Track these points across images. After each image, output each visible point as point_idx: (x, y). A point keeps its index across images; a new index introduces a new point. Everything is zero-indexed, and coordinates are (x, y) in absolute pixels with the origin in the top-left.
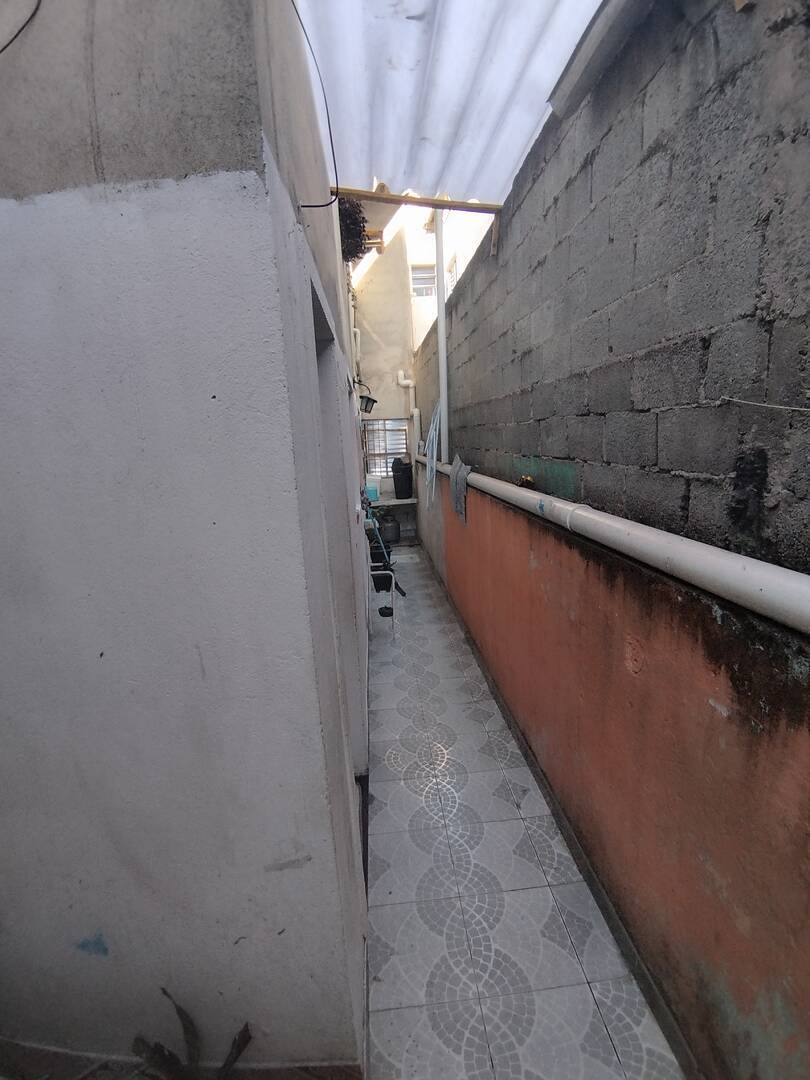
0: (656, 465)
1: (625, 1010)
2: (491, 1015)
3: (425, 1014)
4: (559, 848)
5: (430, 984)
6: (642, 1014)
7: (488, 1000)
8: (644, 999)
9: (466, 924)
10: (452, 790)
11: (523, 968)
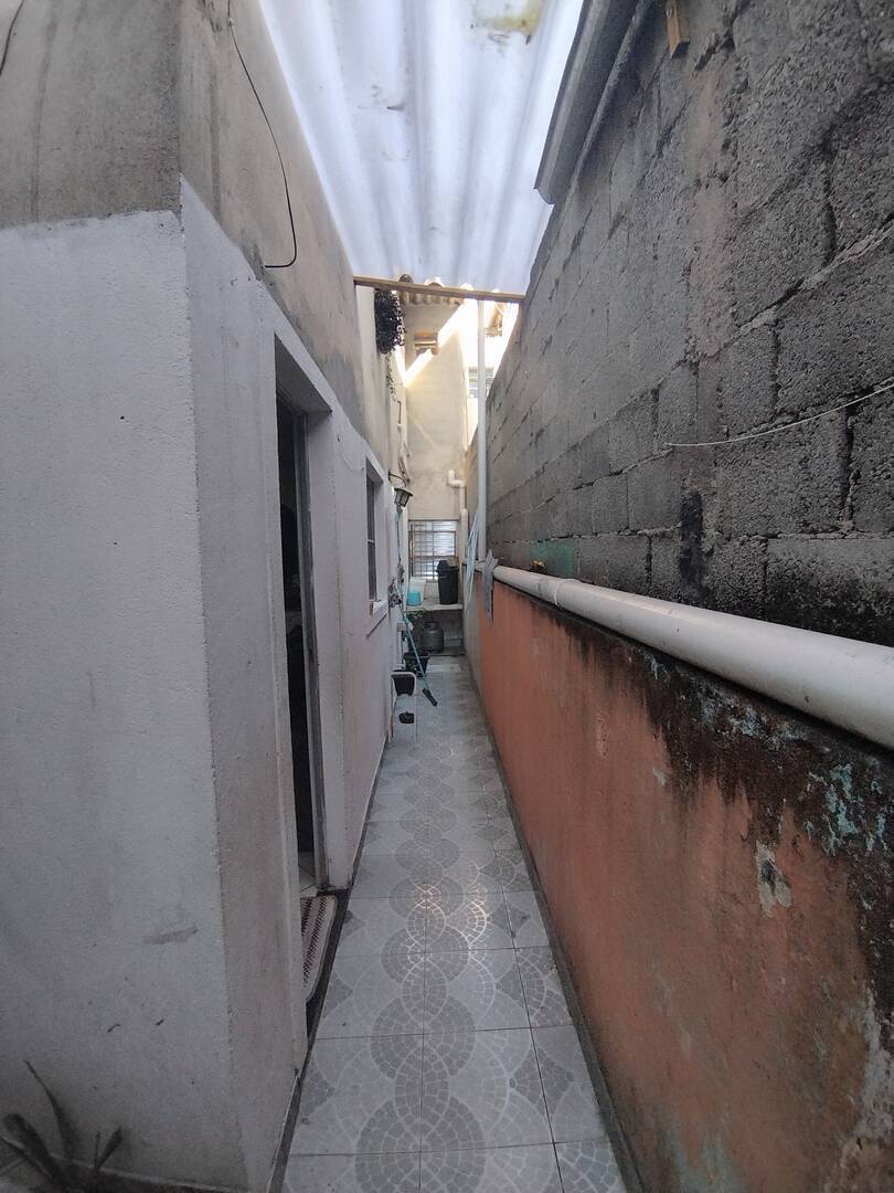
0: (627, 528)
1: (591, 1176)
2: (429, 1170)
3: (352, 1165)
4: (550, 984)
5: (366, 1132)
6: (610, 1181)
7: (430, 1155)
8: (616, 1165)
9: (424, 1066)
10: (442, 912)
11: (480, 1121)
